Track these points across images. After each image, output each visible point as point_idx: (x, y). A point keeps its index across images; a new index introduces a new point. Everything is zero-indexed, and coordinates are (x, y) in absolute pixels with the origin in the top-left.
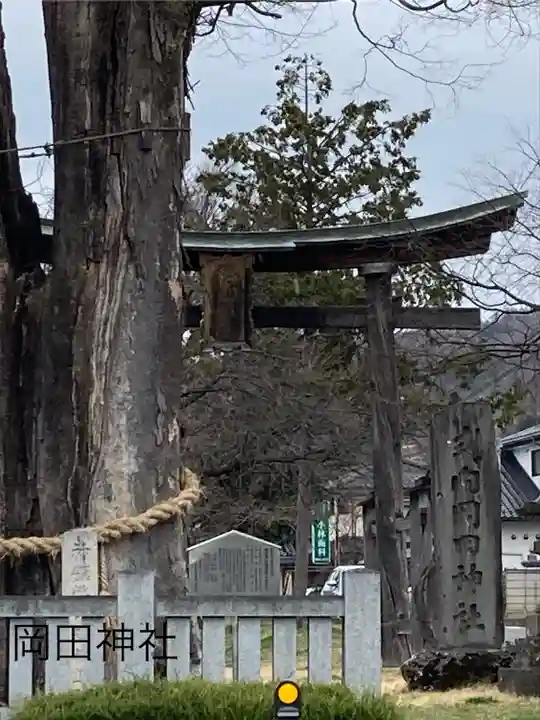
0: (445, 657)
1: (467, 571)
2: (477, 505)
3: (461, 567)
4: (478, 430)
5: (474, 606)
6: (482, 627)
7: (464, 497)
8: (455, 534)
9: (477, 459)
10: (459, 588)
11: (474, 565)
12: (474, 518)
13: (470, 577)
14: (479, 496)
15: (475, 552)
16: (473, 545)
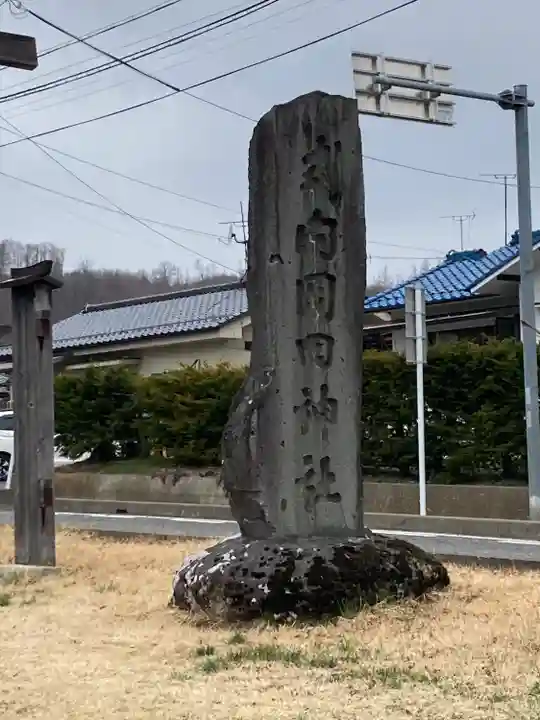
0: (301, 557)
1: (317, 397)
2: (332, 279)
3: (305, 391)
4: (338, 144)
5: (325, 461)
6: (336, 497)
7: (314, 264)
8: (300, 330)
9: (335, 197)
10: (304, 431)
11: (324, 388)
12: (326, 303)
13: (319, 409)
14: (335, 265)
15: (327, 363)
16: (324, 352)
